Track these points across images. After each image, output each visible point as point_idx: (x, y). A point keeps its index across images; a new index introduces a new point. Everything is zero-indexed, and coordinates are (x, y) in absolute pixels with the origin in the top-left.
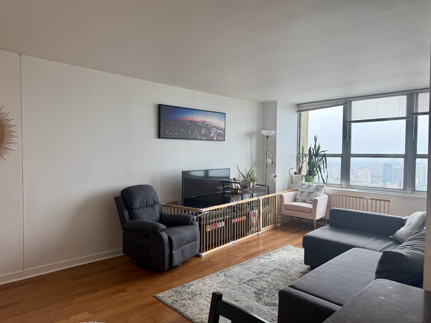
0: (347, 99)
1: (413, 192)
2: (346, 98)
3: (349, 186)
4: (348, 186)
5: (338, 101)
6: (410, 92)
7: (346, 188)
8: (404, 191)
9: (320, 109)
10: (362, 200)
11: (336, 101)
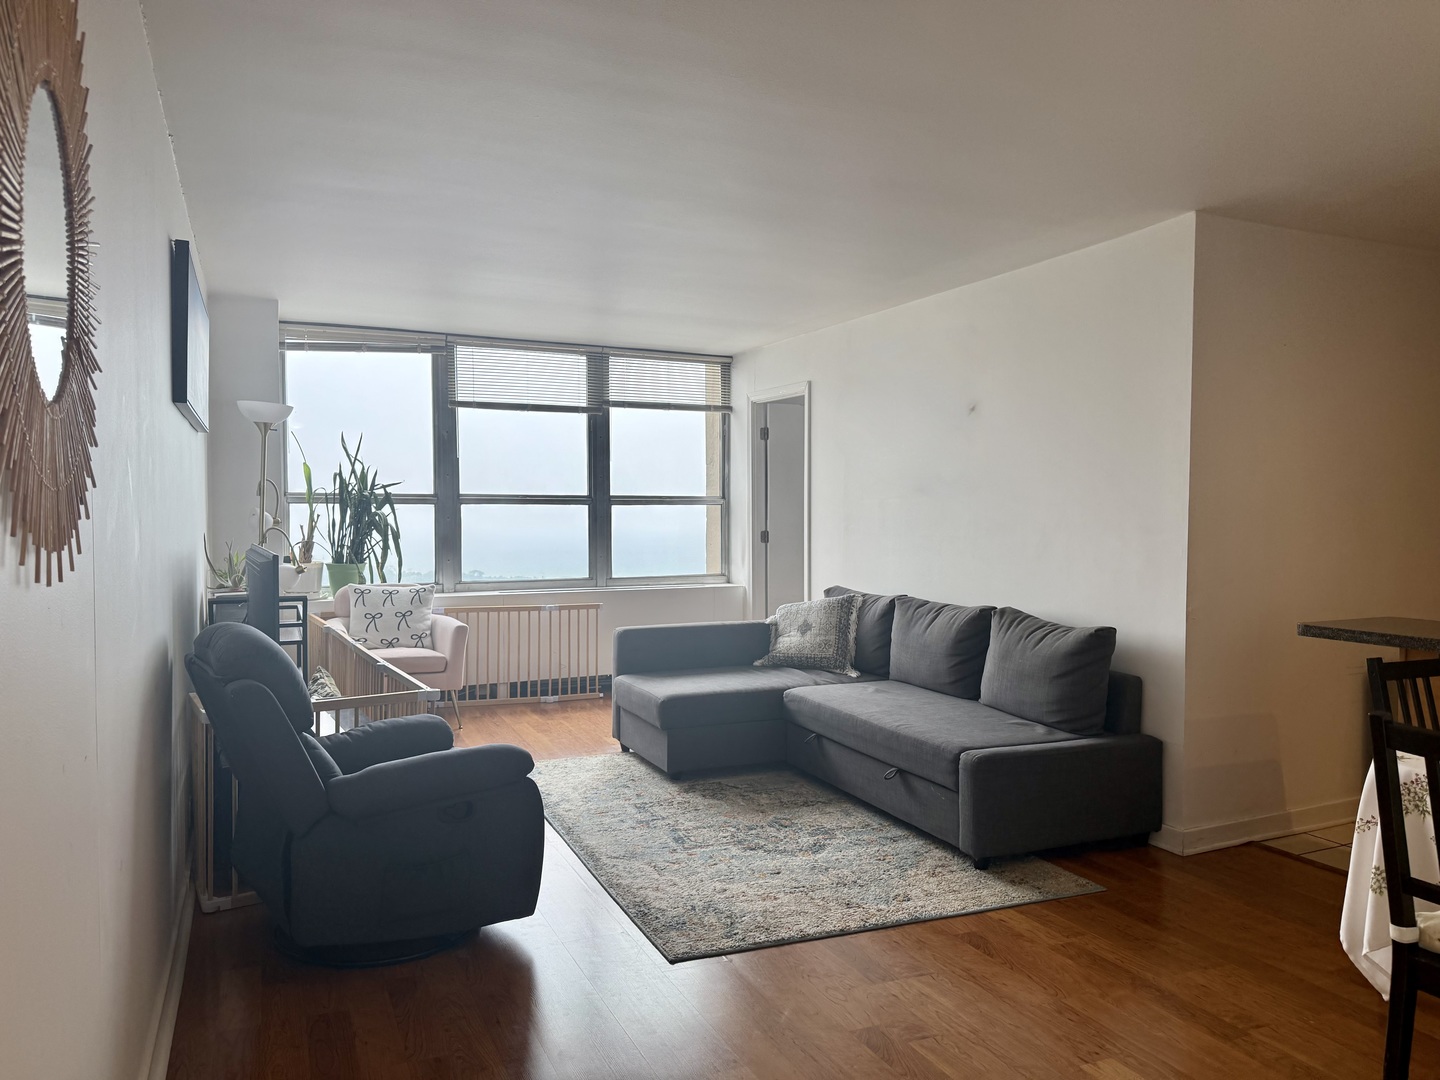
0: (450, 338)
1: (610, 583)
2: (447, 335)
3: (459, 584)
4: (458, 586)
5: (423, 336)
6: (600, 350)
7: (455, 592)
8: (593, 582)
9: (363, 351)
10: (534, 614)
11: (416, 336)
